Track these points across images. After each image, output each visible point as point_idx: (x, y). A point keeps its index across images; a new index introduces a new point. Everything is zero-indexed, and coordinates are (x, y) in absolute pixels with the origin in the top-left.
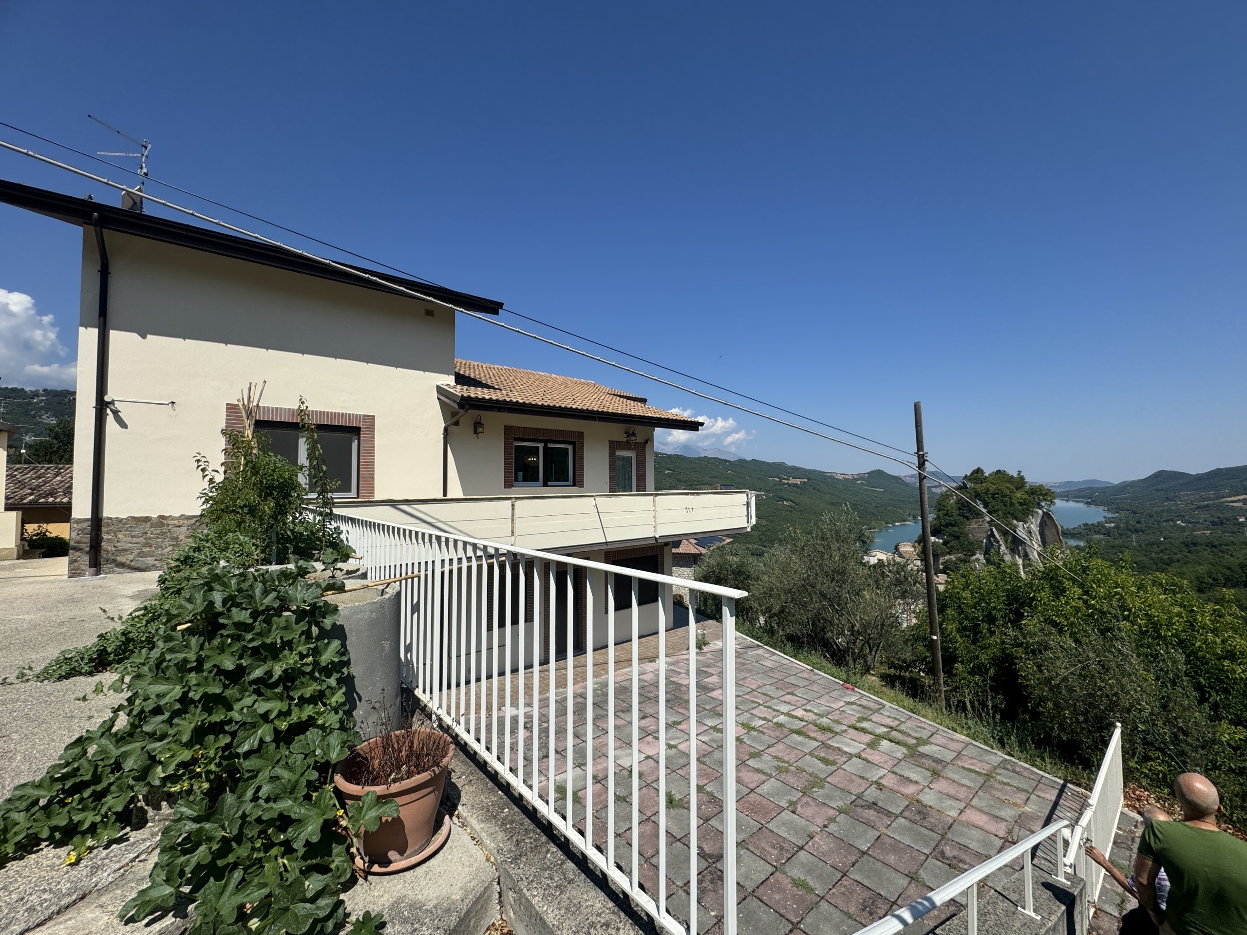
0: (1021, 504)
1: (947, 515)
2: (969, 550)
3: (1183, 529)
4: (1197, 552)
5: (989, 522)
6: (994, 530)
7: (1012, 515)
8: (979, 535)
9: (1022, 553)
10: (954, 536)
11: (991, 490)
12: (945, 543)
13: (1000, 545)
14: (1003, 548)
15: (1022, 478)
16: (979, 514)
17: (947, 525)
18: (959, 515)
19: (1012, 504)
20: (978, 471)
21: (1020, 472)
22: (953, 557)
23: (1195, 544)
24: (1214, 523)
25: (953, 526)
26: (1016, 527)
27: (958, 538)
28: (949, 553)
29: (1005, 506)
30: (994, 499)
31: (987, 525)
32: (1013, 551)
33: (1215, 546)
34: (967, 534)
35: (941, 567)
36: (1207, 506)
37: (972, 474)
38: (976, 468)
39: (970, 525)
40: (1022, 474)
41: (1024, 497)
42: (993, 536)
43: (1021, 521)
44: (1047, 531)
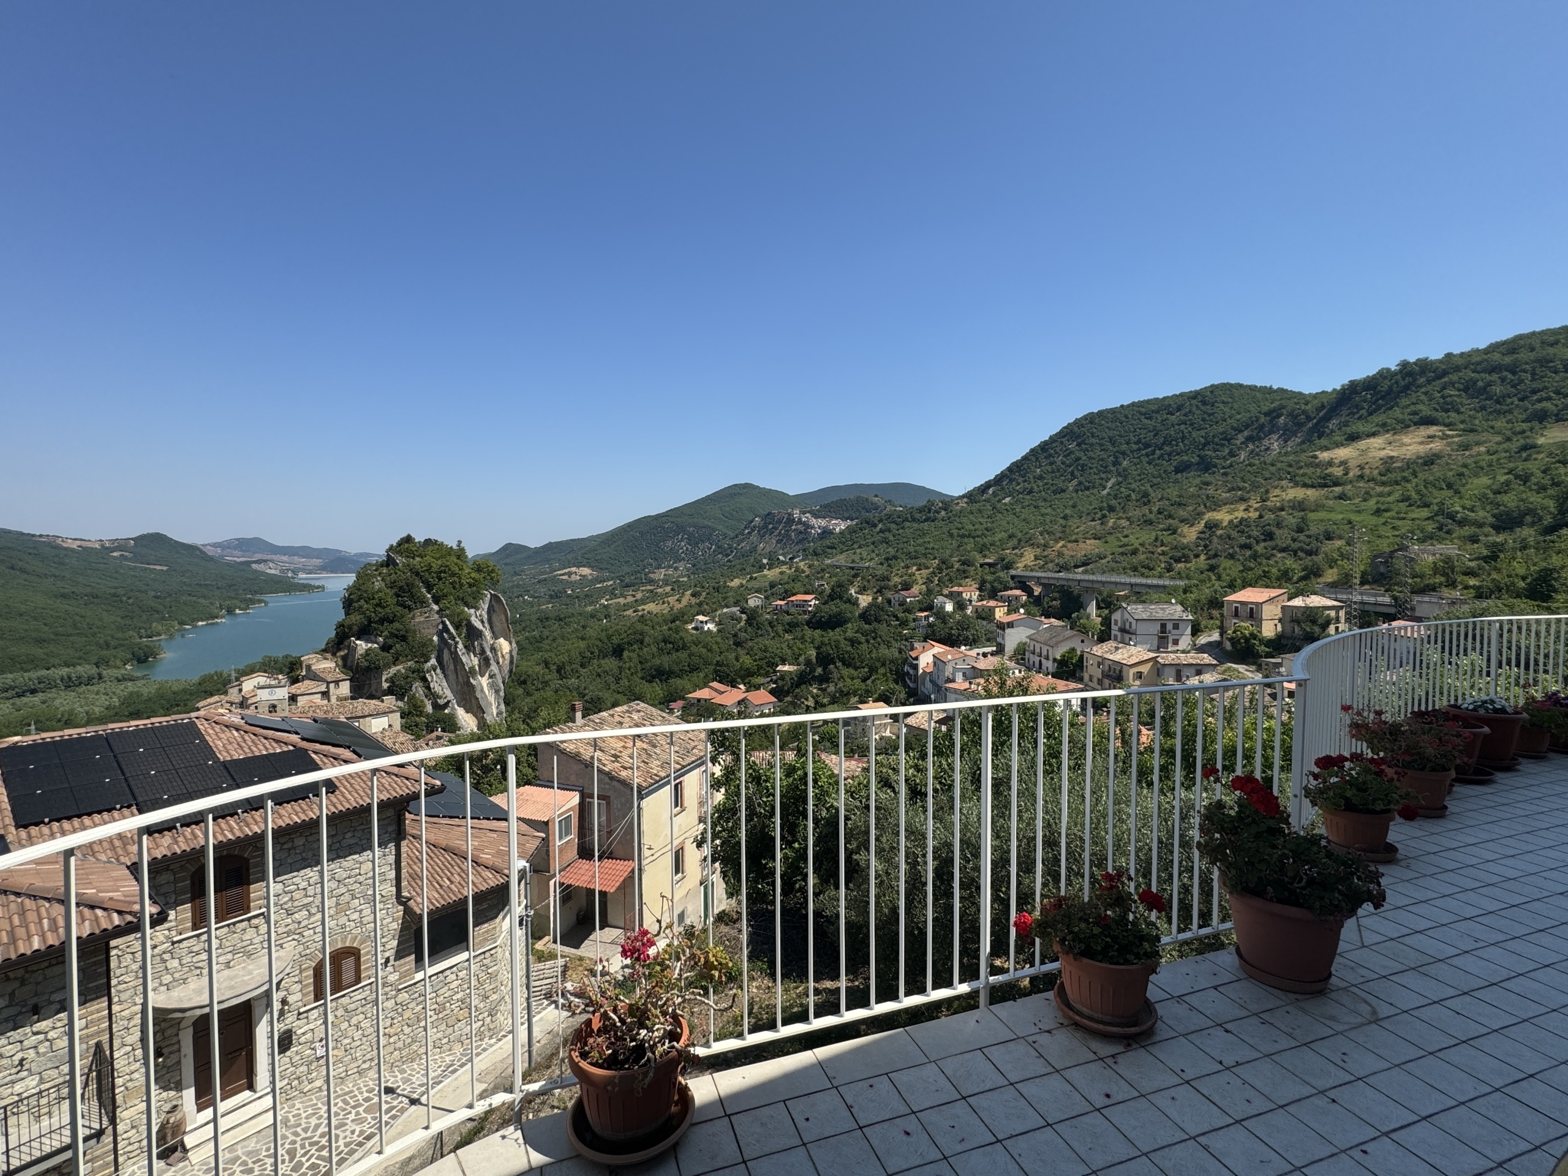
0: (470, 585)
1: (379, 605)
2: (423, 655)
3: (531, 604)
4: (549, 626)
5: (438, 612)
6: (448, 623)
7: (463, 599)
8: (427, 631)
9: (478, 650)
10: (396, 636)
11: (435, 568)
12: (385, 648)
13: (457, 643)
14: (460, 646)
15: (462, 550)
16: (423, 603)
17: (382, 621)
18: (398, 604)
19: (461, 585)
20: (408, 539)
21: (460, 542)
22: (400, 668)
23: (547, 619)
24: (551, 596)
25: (391, 622)
26: (470, 615)
27: (404, 639)
28: (395, 662)
29: (454, 588)
30: (440, 579)
31: (436, 616)
32: (468, 648)
33: (560, 620)
34: (415, 631)
35: (385, 685)
36: (545, 580)
37: (400, 544)
38: (404, 535)
39: (413, 618)
40: (462, 545)
41: (473, 575)
42: (447, 630)
43: (472, 607)
44: (494, 618)
